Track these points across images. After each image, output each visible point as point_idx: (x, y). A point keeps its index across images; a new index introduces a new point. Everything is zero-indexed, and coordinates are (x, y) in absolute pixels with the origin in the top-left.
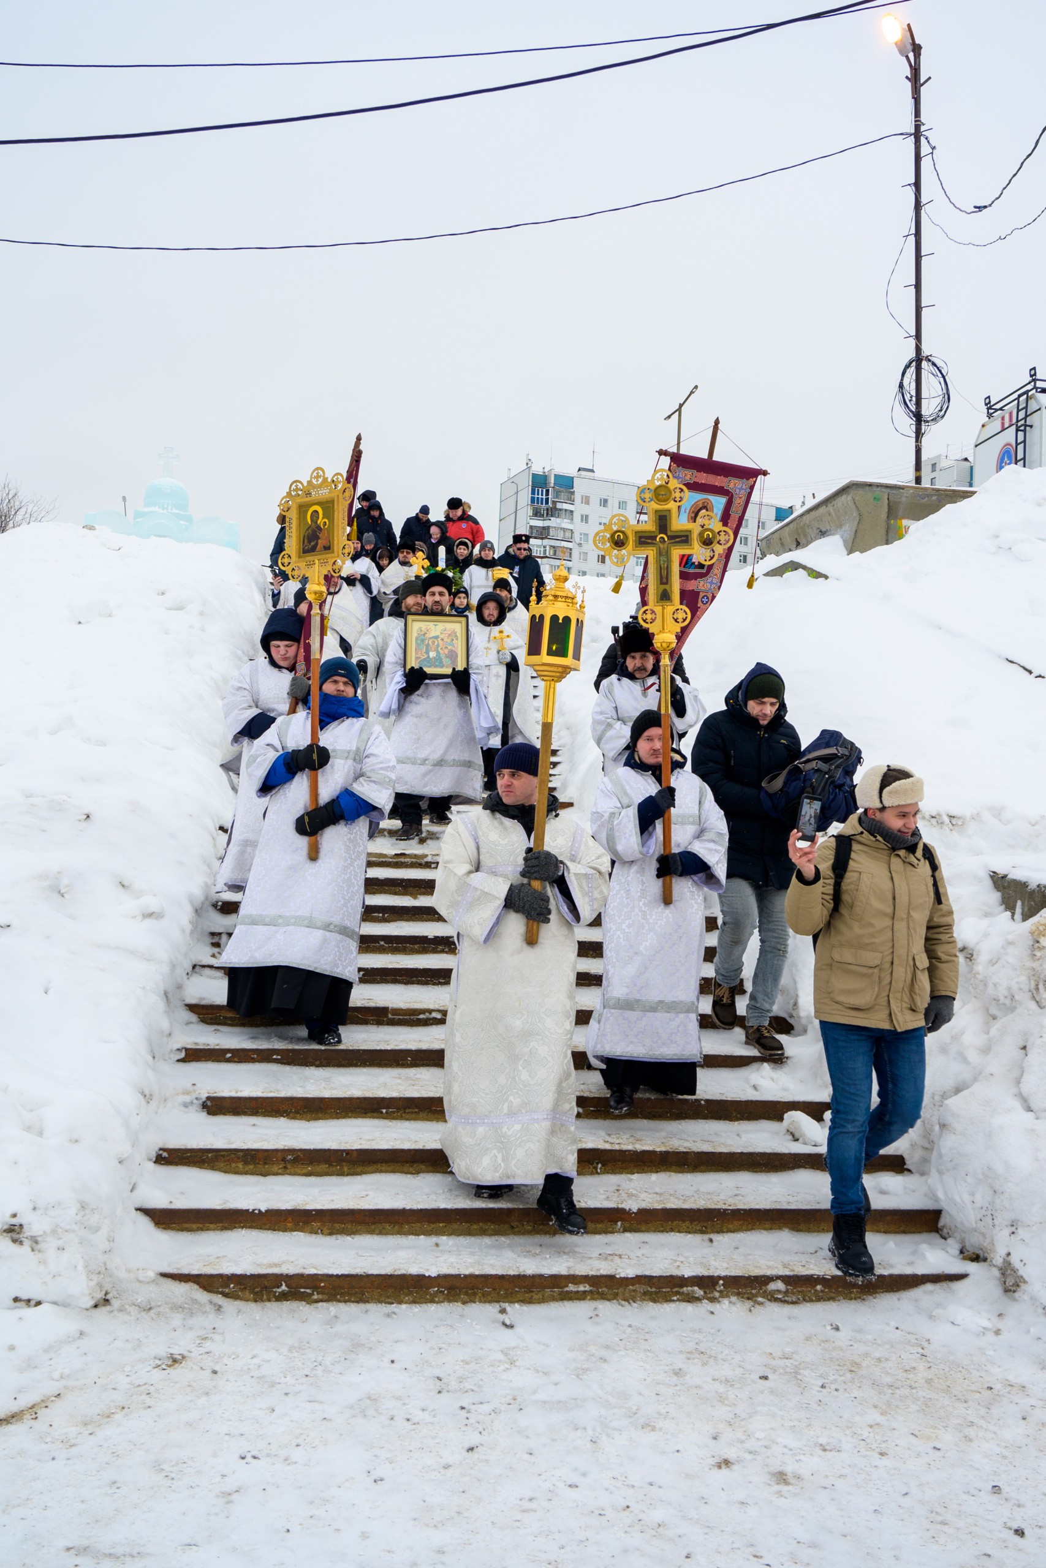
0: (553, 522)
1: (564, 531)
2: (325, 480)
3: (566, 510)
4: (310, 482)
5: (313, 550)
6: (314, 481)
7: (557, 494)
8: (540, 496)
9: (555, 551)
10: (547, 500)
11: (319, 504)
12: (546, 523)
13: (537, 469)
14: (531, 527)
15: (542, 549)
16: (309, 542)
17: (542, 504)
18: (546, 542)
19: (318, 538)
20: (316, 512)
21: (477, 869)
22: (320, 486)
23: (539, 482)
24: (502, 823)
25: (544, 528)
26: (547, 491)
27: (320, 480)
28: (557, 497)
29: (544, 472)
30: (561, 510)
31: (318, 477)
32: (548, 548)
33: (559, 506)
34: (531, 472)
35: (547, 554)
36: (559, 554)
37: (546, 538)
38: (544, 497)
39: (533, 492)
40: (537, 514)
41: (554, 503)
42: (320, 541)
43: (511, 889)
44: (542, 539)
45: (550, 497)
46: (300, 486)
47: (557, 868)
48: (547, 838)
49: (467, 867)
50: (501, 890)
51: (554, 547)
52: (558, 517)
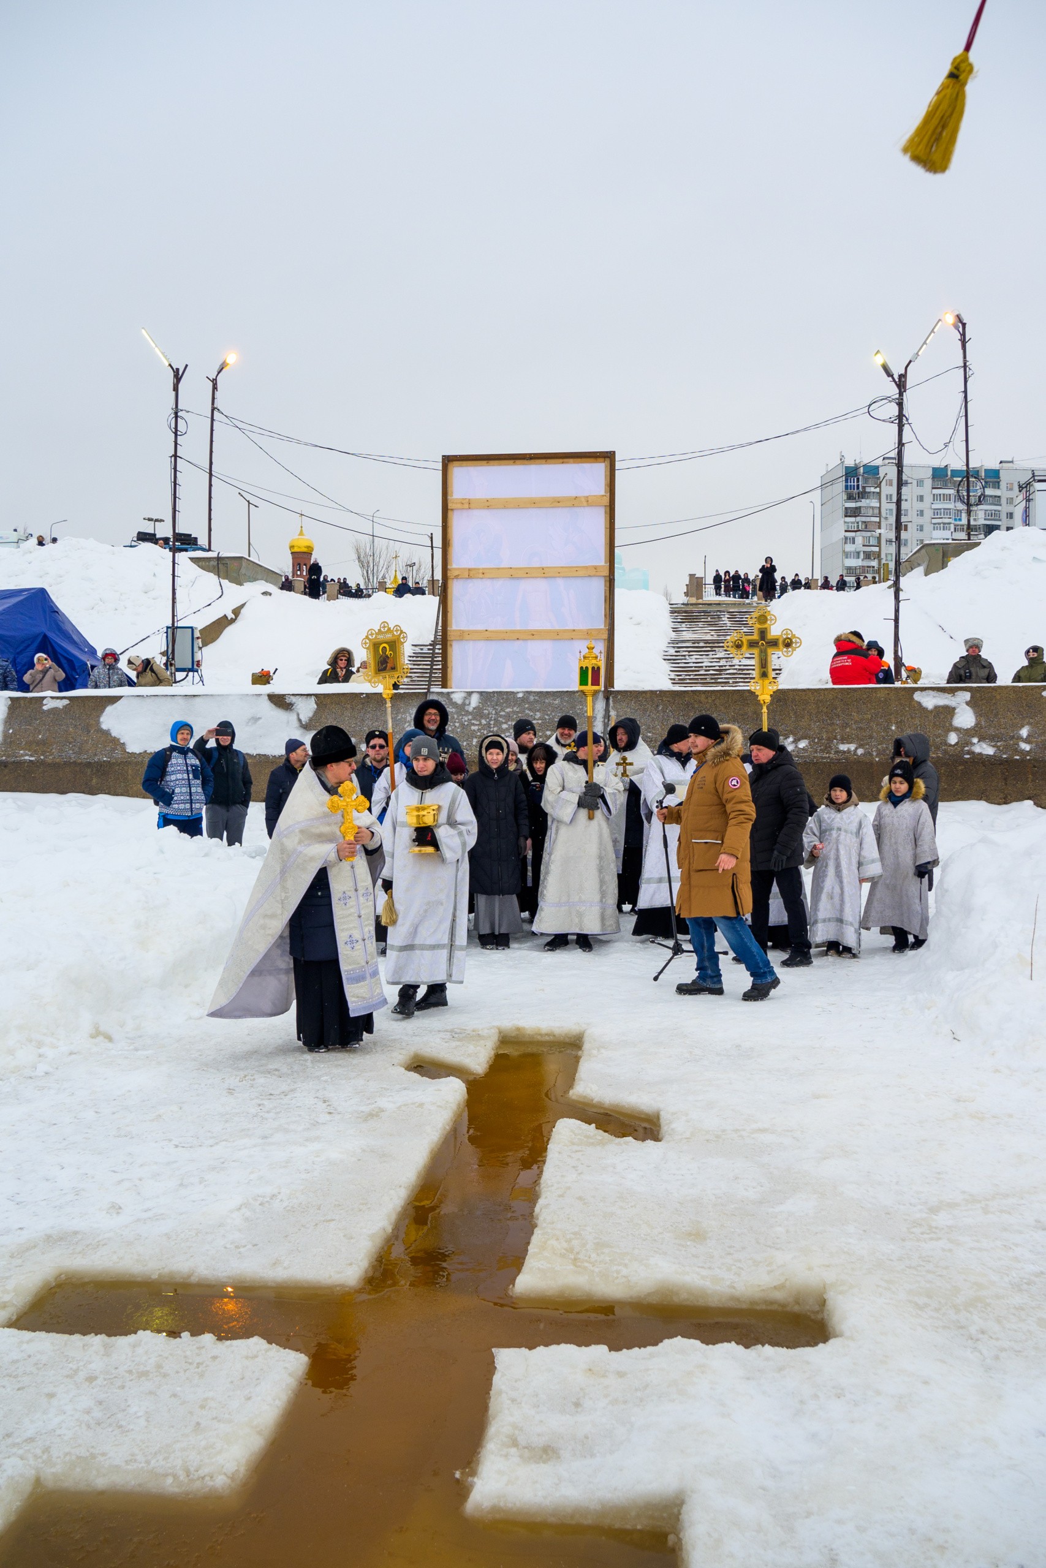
0: (864, 503)
1: (873, 509)
2: (389, 629)
3: (874, 492)
4: (379, 630)
5: (384, 669)
6: (382, 629)
7: (866, 480)
8: (852, 484)
9: (866, 526)
10: (858, 486)
11: (386, 643)
12: (858, 504)
13: (850, 462)
14: (846, 508)
15: (856, 525)
16: (382, 665)
17: (854, 489)
18: (858, 519)
19: (387, 663)
20: (385, 647)
21: (563, 789)
22: (386, 632)
23: (851, 473)
24: (574, 767)
25: (856, 508)
26: (858, 479)
27: (386, 629)
28: (866, 483)
29: (856, 464)
30: (869, 493)
31: (384, 627)
32: (860, 524)
33: (868, 490)
34: (844, 466)
35: (860, 528)
36: (870, 527)
37: (858, 516)
38: (856, 484)
39: (846, 481)
40: (850, 497)
41: (864, 488)
42: (388, 665)
43: (580, 798)
44: (855, 516)
45: (860, 483)
46: (374, 632)
47: (600, 791)
48: (594, 776)
49: (560, 789)
50: (575, 799)
51: (865, 522)
52: (868, 498)
